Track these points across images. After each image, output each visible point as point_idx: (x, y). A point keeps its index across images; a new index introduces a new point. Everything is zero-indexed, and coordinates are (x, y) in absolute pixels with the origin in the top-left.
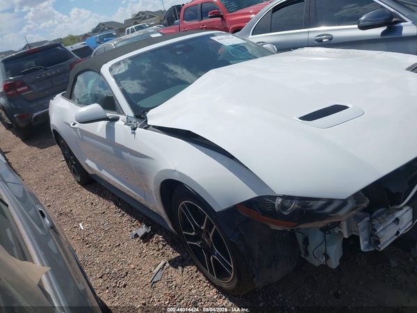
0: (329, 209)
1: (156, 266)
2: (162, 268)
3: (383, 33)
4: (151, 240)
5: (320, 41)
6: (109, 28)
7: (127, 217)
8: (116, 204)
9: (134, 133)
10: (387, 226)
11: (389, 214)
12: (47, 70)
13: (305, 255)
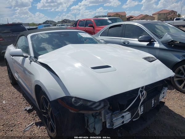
0: (93, 106)
1: (29, 124)
2: (31, 126)
3: (148, 45)
4: (31, 113)
5: (125, 43)
6: (51, 23)
7: (26, 101)
8: (23, 95)
9: (31, 63)
10: (118, 119)
11: (120, 113)
12: (13, 33)
13: (87, 127)
